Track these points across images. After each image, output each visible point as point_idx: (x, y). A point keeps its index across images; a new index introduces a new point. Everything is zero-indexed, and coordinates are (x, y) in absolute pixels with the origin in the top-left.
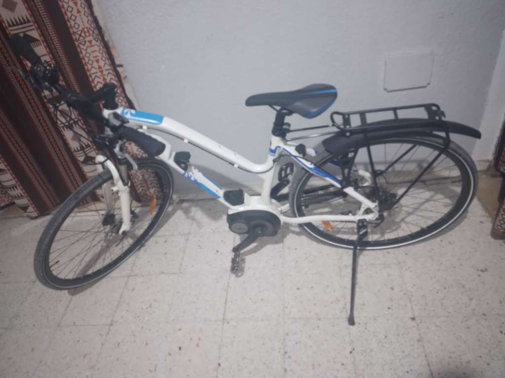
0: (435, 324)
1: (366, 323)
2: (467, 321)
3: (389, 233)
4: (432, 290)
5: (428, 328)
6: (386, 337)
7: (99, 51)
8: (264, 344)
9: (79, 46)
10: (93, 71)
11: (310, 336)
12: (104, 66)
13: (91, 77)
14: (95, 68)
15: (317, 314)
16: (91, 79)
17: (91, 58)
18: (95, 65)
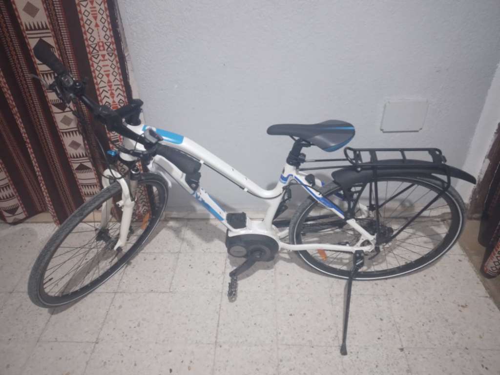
0: (422, 355)
1: (358, 352)
2: (451, 354)
3: (376, 265)
4: (418, 323)
5: (415, 359)
6: (377, 366)
7: (111, 67)
8: (257, 370)
9: (91, 59)
10: (102, 85)
11: (304, 364)
12: (114, 81)
13: (99, 91)
14: (105, 83)
15: (310, 341)
16: (98, 93)
17: (102, 72)
18: (105, 79)
